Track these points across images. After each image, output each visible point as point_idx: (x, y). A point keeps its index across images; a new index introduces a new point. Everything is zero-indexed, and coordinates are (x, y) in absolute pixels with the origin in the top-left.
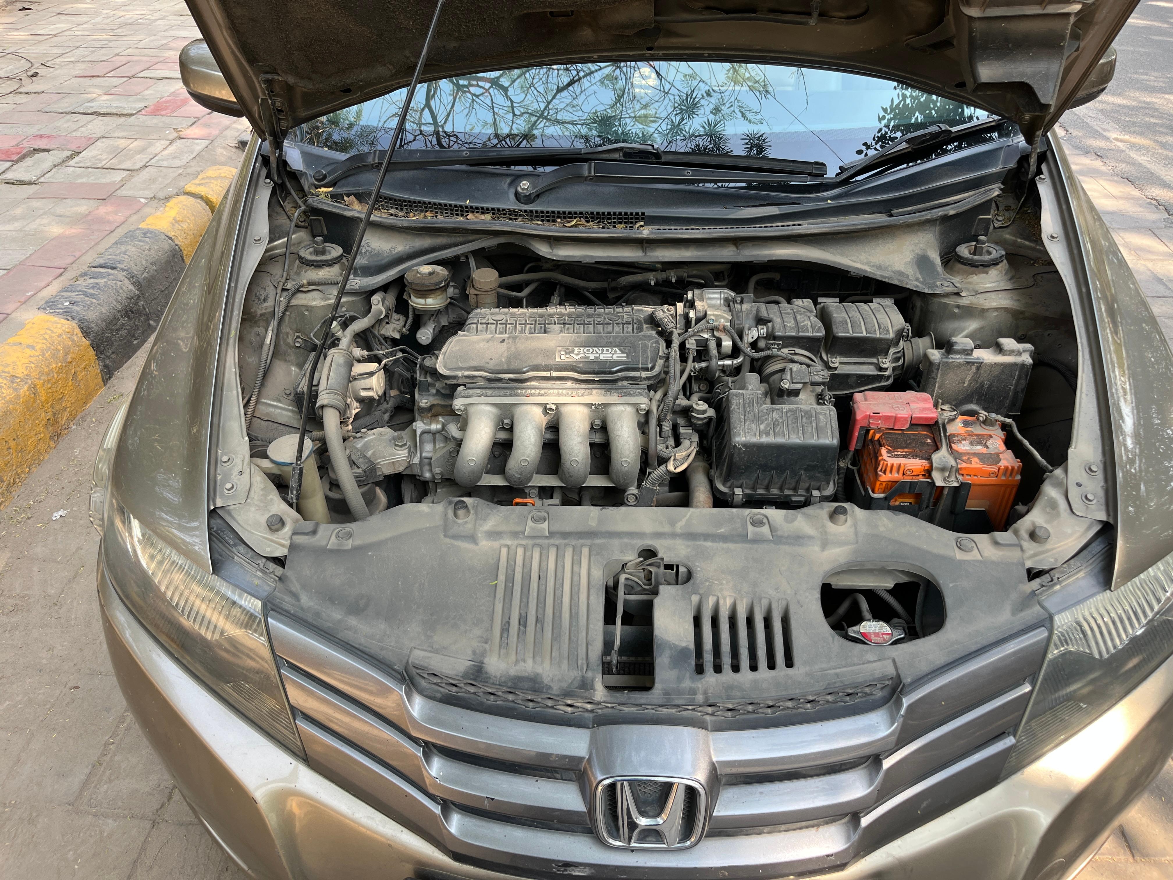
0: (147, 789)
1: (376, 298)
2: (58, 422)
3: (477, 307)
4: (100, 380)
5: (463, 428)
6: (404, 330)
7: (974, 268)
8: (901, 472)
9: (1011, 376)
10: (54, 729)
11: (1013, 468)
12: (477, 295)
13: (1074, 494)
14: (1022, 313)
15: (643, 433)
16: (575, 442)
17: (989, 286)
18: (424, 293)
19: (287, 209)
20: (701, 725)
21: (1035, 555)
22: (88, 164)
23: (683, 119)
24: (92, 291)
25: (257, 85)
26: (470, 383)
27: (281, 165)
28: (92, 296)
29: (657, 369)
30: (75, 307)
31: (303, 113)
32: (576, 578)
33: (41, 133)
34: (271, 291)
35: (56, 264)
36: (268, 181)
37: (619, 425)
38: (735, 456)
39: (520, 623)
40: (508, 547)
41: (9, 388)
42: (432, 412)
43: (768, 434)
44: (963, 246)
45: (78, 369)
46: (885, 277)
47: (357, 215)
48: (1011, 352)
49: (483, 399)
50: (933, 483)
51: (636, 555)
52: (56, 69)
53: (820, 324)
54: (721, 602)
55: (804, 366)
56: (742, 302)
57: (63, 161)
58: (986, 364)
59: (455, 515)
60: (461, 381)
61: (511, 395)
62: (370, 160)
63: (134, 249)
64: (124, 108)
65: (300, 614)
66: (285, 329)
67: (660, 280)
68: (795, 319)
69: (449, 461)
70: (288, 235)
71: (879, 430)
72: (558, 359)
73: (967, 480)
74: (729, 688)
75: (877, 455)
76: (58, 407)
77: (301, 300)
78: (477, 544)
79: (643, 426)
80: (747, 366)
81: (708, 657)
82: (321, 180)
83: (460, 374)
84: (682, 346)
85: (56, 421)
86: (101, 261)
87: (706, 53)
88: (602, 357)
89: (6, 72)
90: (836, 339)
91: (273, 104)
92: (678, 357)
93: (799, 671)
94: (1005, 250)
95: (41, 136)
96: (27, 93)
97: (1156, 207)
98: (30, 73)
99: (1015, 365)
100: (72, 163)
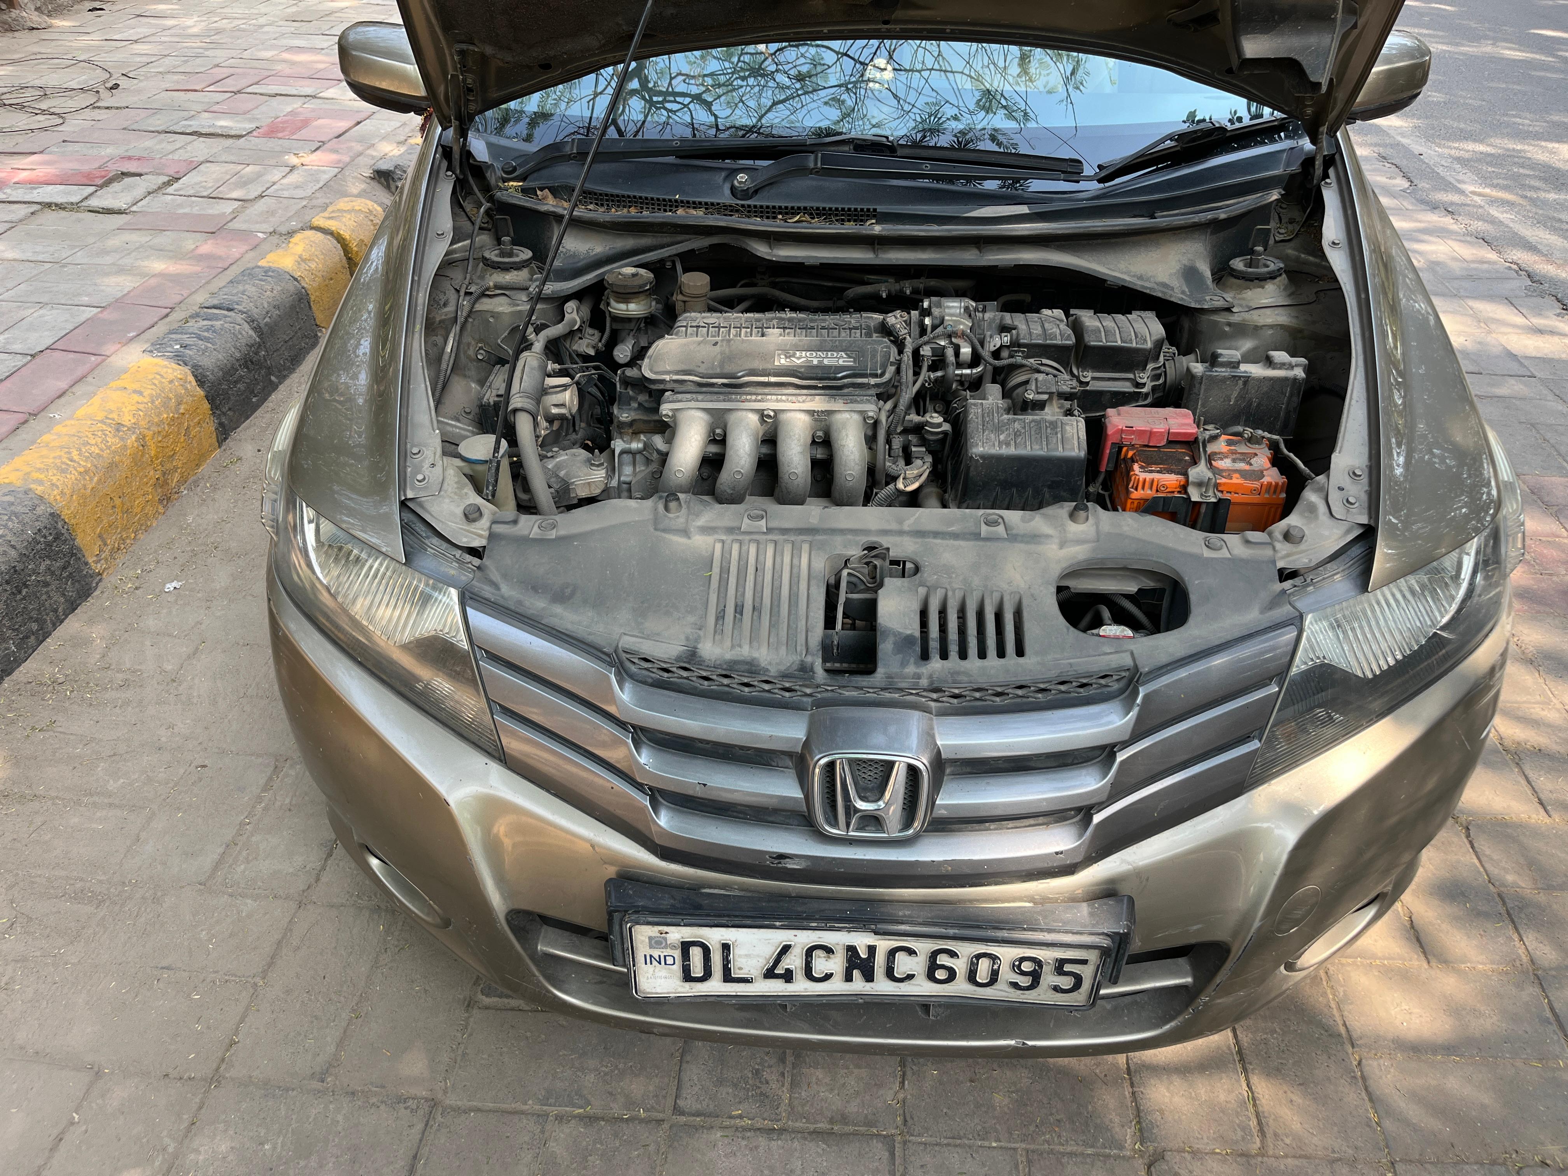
0: (291, 870)
1: (571, 306)
2: (168, 484)
3: (685, 311)
4: (214, 440)
5: (670, 441)
6: (600, 345)
7: (1248, 283)
8: (1154, 488)
9: (1282, 393)
10: (179, 809)
11: (1277, 484)
12: (685, 302)
13: (1335, 498)
14: (1300, 331)
15: (870, 448)
16: (794, 451)
17: (1265, 302)
18: (626, 296)
19: (468, 210)
20: (926, 710)
21: (1288, 555)
22: (191, 192)
23: (925, 137)
24: (206, 334)
25: (448, 58)
26: (678, 388)
27: (464, 157)
28: (207, 339)
29: (887, 376)
30: (187, 351)
31: (495, 95)
32: (795, 570)
33: (129, 154)
34: (452, 295)
35: (160, 304)
36: (449, 173)
37: (844, 433)
38: (972, 469)
39: (736, 611)
40: (723, 542)
41: (115, 436)
42: (634, 429)
43: (1008, 444)
44: (1238, 259)
45: (192, 424)
46: (1147, 288)
47: (552, 209)
48: (1282, 366)
49: (693, 404)
50: (1189, 498)
51: (860, 549)
52: (141, 81)
53: (1070, 332)
54: (950, 594)
55: (1050, 377)
56: (984, 311)
57: (159, 188)
58: (1254, 378)
59: (667, 508)
60: (668, 386)
61: (724, 401)
62: (567, 149)
63: (254, 289)
64: (231, 128)
65: (501, 602)
66: (467, 339)
67: (894, 293)
68: (1043, 326)
69: (651, 484)
70: (471, 236)
71: (1132, 446)
72: (776, 363)
73: (1227, 496)
74: (955, 673)
75: (1129, 469)
76: (168, 466)
77: (485, 305)
78: (689, 538)
79: (871, 440)
80: (988, 377)
81: (934, 644)
82: (510, 173)
83: (667, 378)
84: (916, 353)
85: (166, 483)
86: (215, 302)
87: (948, 28)
88: (826, 362)
89: (79, 83)
90: (1088, 348)
91: (464, 80)
92: (911, 362)
93: (1029, 661)
94: (1284, 262)
95: (130, 158)
96: (107, 108)
97: (1517, 272)
98: (109, 85)
99: (1286, 379)
100: (170, 190)
